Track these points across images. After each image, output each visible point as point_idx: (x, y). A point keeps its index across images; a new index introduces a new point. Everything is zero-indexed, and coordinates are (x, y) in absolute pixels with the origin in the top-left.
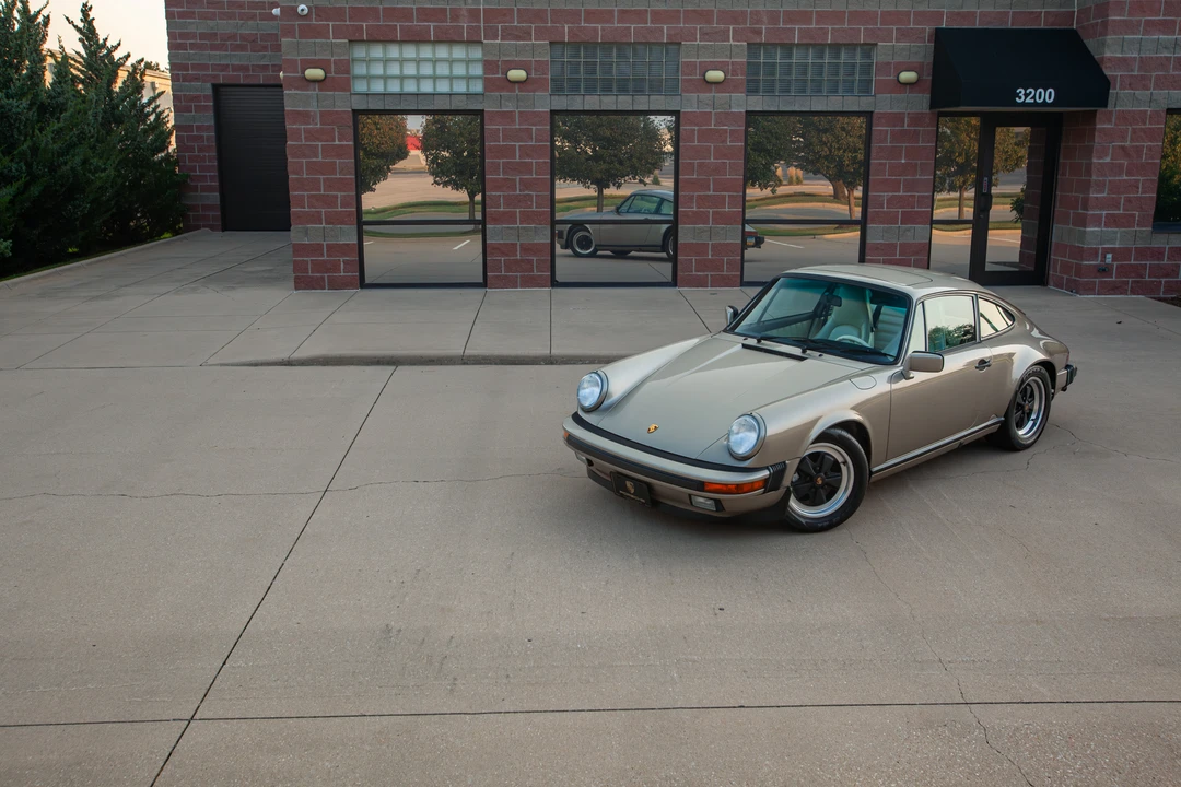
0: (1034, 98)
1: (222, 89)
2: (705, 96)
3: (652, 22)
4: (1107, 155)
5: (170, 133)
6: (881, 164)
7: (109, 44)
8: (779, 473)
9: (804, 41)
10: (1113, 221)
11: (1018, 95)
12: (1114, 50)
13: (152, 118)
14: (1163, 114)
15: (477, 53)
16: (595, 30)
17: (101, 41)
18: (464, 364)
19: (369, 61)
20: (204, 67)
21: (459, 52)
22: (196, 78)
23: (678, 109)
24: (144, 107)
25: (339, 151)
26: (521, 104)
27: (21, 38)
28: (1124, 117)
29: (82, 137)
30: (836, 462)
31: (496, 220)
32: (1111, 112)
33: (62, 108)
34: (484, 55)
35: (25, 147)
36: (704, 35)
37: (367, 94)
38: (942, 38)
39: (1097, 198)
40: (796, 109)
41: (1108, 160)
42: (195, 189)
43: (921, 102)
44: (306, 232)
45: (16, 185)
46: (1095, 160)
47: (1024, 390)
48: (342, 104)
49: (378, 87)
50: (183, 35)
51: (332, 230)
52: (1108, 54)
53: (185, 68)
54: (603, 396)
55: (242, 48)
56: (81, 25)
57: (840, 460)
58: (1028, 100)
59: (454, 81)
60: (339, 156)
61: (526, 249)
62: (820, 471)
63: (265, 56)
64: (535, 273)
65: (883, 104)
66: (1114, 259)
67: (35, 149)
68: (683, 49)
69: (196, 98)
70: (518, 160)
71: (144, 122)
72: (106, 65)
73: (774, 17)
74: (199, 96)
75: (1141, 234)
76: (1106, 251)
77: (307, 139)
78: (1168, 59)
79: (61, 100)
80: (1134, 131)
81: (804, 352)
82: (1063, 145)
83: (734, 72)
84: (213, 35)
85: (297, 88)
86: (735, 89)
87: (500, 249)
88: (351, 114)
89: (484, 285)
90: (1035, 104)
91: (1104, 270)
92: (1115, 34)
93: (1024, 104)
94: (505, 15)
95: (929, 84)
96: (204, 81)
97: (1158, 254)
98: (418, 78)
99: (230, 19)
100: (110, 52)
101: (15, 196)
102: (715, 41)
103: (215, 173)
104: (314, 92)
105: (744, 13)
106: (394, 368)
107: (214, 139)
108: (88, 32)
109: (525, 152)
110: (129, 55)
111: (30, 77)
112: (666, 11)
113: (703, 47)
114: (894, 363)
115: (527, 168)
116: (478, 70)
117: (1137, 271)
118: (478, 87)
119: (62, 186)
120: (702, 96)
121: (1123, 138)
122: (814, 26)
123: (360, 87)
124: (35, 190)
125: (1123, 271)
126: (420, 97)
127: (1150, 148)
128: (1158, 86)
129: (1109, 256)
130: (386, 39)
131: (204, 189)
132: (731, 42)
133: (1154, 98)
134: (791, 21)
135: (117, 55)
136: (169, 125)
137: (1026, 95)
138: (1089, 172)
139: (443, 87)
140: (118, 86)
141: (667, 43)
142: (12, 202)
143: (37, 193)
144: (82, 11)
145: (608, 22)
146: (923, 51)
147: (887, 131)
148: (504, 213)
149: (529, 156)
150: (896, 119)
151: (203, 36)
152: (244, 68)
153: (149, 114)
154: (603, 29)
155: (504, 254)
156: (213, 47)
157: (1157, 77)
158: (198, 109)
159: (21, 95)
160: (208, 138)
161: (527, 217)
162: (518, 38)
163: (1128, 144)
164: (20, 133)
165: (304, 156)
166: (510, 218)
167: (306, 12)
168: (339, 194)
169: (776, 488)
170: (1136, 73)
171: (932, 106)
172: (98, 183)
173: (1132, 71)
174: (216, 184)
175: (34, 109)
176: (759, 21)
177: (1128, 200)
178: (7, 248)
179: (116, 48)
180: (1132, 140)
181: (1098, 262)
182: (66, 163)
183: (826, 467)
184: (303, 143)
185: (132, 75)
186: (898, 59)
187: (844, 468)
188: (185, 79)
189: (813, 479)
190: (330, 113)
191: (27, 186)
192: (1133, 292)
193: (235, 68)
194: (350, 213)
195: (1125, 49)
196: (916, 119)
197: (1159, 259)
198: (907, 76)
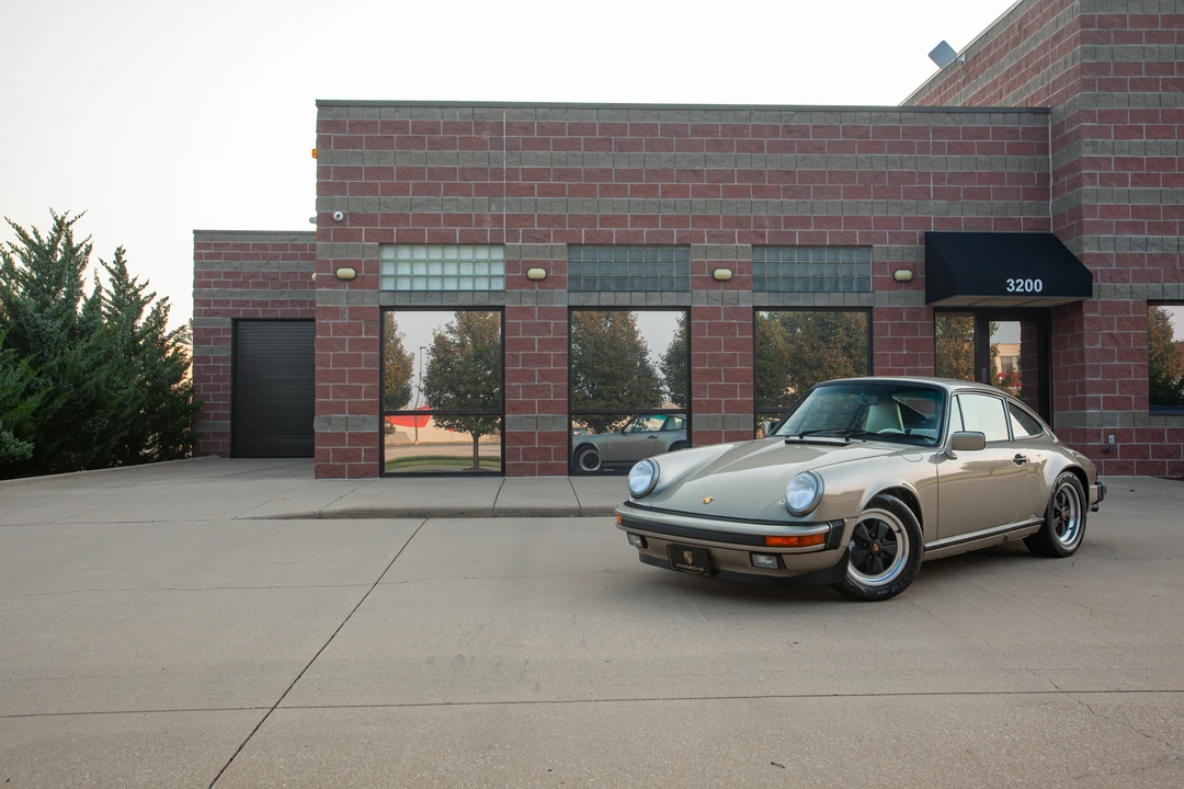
0: (1023, 287)
1: (241, 323)
2: (715, 292)
3: (663, 226)
4: (1097, 342)
5: (188, 365)
6: (883, 355)
7: (137, 285)
8: (838, 530)
9: (804, 243)
10: (1111, 403)
11: (1008, 285)
12: (1090, 247)
13: (172, 350)
14: (1145, 305)
15: (498, 254)
16: (610, 233)
17: (130, 281)
18: (494, 516)
19: (396, 262)
20: (227, 302)
21: (482, 254)
22: (217, 313)
23: (689, 304)
24: (164, 340)
25: (366, 345)
26: (540, 300)
27: (62, 266)
28: (1108, 306)
29: (109, 355)
30: (891, 530)
31: (515, 410)
32: (1096, 303)
33: (90, 331)
34: (505, 256)
35: (55, 362)
36: (712, 237)
37: (395, 292)
38: (931, 240)
39: (1093, 382)
40: (801, 304)
41: (1099, 346)
42: (207, 417)
43: (917, 298)
44: (329, 421)
45: (43, 393)
46: (1086, 346)
47: (1058, 495)
48: (370, 301)
49: (404, 285)
50: (208, 274)
51: (355, 419)
52: (1086, 251)
53: (208, 303)
54: (654, 483)
55: (262, 285)
56: (113, 267)
57: (895, 529)
58: (1018, 290)
59: (477, 279)
60: (366, 349)
61: (545, 438)
62: (876, 537)
64: (553, 461)
65: (883, 300)
66: (1117, 440)
67: (63, 367)
68: (692, 249)
69: (216, 331)
70: (536, 352)
71: (164, 354)
72: (132, 302)
73: (775, 221)
74: (219, 330)
75: (1138, 416)
76: (1108, 433)
77: (335, 333)
78: (1142, 255)
79: (91, 324)
80: (1120, 320)
81: (847, 440)
82: (1053, 337)
83: (741, 271)
84: (237, 274)
85: (328, 286)
86: (742, 284)
87: (518, 438)
88: (378, 310)
89: (502, 473)
90: (1025, 293)
91: (1108, 451)
92: (1091, 233)
93: (1014, 293)
94: (526, 220)
95: (923, 283)
96: (225, 316)
97: (1158, 435)
98: (443, 277)
99: (254, 259)
100: (137, 291)
101: (39, 408)
102: (722, 243)
103: (228, 402)
104: (345, 289)
105: (747, 219)
106: (423, 520)
107: (230, 370)
108: (120, 274)
109: (544, 344)
110: (155, 294)
111: (66, 300)
112: (678, 217)
113: (711, 248)
114: (936, 445)
115: (545, 360)
116: (499, 270)
117: (1140, 451)
118: (499, 285)
119: (85, 400)
120: (711, 292)
121: (1112, 327)
122: (812, 230)
123: (387, 285)
124: (59, 403)
125: (1127, 451)
126: (444, 294)
127: (1136, 336)
128: (1135, 279)
129: (1112, 437)
130: (413, 242)
131: (216, 417)
132: (737, 244)
133: (1134, 290)
134: (791, 225)
135: (143, 294)
136: (188, 357)
137: (1016, 285)
138: (1082, 358)
139: (467, 285)
140: (140, 323)
141: (677, 245)
142: (35, 414)
143: (60, 406)
144: (116, 254)
145: (620, 226)
146: (916, 252)
147: (887, 325)
148: (523, 403)
149: (549, 349)
150: (894, 313)
151: (227, 275)
152: (264, 304)
153: (168, 348)
154: (617, 233)
155: (522, 443)
156: (236, 285)
157: (1134, 271)
158: (217, 341)
159: (56, 316)
160: (224, 368)
161: (545, 407)
162: (539, 240)
163: (1115, 331)
164: (50, 351)
165: (332, 349)
166: (528, 407)
167: (341, 218)
168: (363, 385)
169: (834, 546)
170: (1114, 268)
171: (928, 300)
172: (120, 399)
173: (1110, 266)
174: (228, 412)
175: (66, 331)
176: (761, 226)
177: (1123, 384)
178: (28, 450)
179: (144, 286)
180: (1119, 328)
181: (1102, 443)
182: (91, 379)
183: (881, 533)
184: (331, 337)
185: (156, 312)
186: (892, 259)
187: (898, 536)
188: (207, 313)
189: (869, 546)
190: (358, 309)
191: (51, 397)
192: (1139, 473)
193: (255, 304)
194: (373, 403)
195: (1101, 245)
196: (914, 313)
197: (1160, 441)
198: (902, 274)
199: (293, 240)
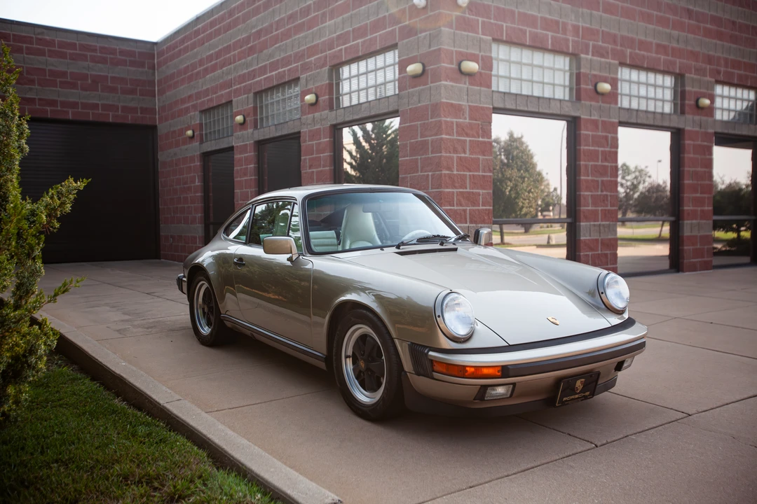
2: (696, 118)
19: (498, 61)
25: (482, 147)
26: (602, 113)
31: (587, 218)
36: (696, 71)
48: (486, 100)
60: (482, 153)
61: (605, 244)
63: (31, 89)
68: (686, 80)
70: (600, 162)
73: (726, 62)
77: (458, 134)
85: (452, 80)
87: (588, 245)
94: (594, 34)
98: (533, 82)
102: (701, 76)
104: (464, 85)
105: (713, 57)
109: (606, 156)
112: (678, 49)
115: (604, 171)
122: (743, 72)
130: (517, 42)
132: (708, 78)
134: (733, 67)
141: (679, 74)
145: (650, 51)
148: (592, 212)
149: (607, 161)
154: (649, 57)
155: (591, 249)
161: (605, 215)
162: (601, 55)
165: (455, 151)
166: (595, 215)
168: (481, 192)
176: (719, 65)
184: (455, 137)
190: (476, 108)
194: (489, 212)
199: (39, 34)
